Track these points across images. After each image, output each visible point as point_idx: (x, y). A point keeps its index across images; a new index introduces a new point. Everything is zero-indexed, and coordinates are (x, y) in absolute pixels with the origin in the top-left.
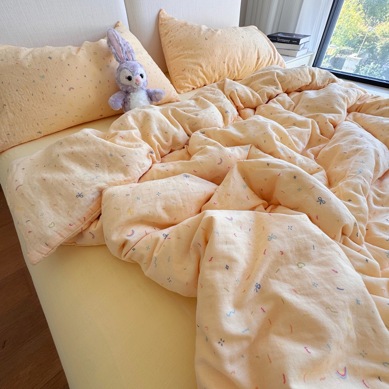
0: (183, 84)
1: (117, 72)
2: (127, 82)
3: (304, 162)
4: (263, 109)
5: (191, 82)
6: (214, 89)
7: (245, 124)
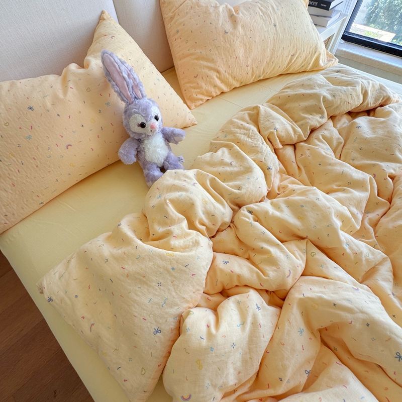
0: (195, 95)
2: (140, 130)
3: (371, 257)
4: (308, 154)
5: (204, 92)
6: (247, 125)
7: (302, 206)
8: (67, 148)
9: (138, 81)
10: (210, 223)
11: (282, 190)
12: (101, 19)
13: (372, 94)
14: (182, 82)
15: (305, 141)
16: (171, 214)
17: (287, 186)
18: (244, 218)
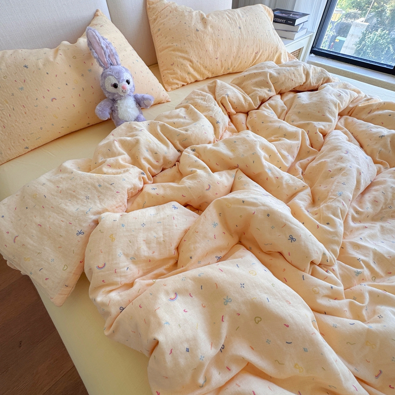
0: (171, 80)
1: (102, 79)
2: (112, 90)
3: (291, 182)
4: (255, 117)
5: (179, 78)
6: (205, 93)
7: (235, 142)
8: (52, 101)
9: (114, 51)
12: (95, 15)
13: (314, 75)
14: (161, 70)
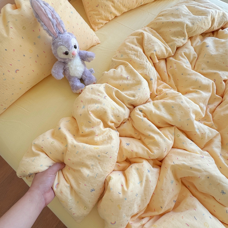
0: (97, 20)
2: (65, 56)
4: (175, 67)
5: (104, 18)
6: (136, 48)
7: (173, 107)
10: (117, 121)
11: (159, 93)
13: (217, 20)
14: (87, 10)
15: (173, 56)
16: (93, 120)
17: (162, 90)
18: (137, 116)
